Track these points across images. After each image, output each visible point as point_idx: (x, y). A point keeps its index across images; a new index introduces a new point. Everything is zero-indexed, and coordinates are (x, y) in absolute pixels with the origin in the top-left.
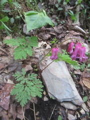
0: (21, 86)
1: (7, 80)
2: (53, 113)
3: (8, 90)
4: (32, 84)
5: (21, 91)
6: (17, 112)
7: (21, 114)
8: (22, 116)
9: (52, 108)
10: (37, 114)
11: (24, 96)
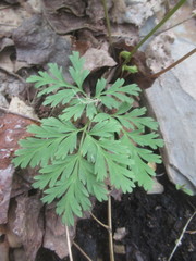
0: (63, 128)
1: (9, 100)
2: (179, 242)
3: (8, 139)
4: (118, 128)
5: (62, 153)
6: (45, 227)
7: (58, 237)
8: (62, 244)
9: (177, 226)
10: (118, 237)
11: (74, 180)
